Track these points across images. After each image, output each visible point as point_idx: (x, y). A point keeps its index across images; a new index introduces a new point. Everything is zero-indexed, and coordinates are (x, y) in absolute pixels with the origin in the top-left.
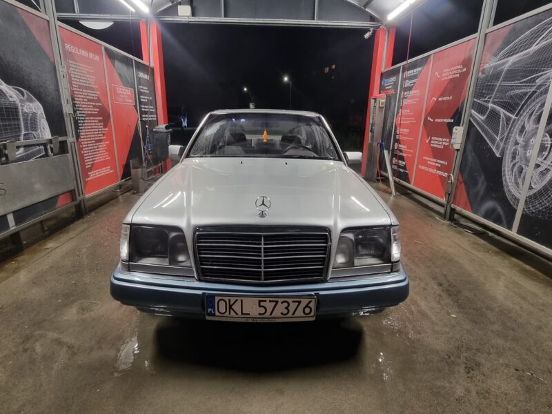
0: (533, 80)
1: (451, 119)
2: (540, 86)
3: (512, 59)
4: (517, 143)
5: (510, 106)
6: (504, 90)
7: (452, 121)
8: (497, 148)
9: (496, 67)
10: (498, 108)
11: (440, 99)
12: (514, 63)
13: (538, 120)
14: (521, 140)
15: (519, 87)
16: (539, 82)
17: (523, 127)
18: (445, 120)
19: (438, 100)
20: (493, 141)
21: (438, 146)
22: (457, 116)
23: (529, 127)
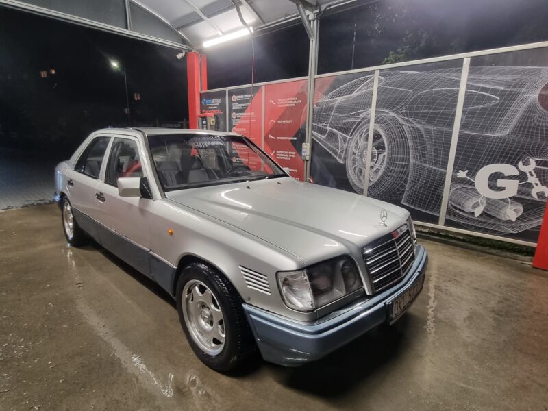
0: (358, 114)
1: (294, 137)
2: (363, 119)
3: (340, 99)
4: (354, 154)
5: (345, 130)
6: (337, 119)
7: (295, 139)
8: (340, 157)
9: (327, 103)
10: (335, 131)
11: (279, 122)
12: (341, 102)
13: (367, 139)
14: (357, 152)
15: (348, 118)
16: (362, 115)
17: (357, 143)
18: (288, 138)
19: (277, 122)
20: (336, 153)
21: (284, 158)
22: (300, 135)
23: (361, 143)
